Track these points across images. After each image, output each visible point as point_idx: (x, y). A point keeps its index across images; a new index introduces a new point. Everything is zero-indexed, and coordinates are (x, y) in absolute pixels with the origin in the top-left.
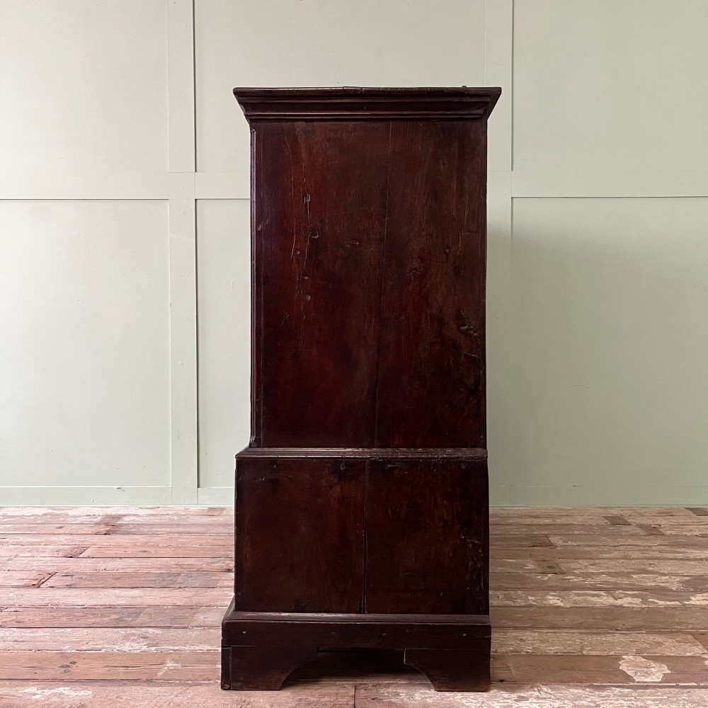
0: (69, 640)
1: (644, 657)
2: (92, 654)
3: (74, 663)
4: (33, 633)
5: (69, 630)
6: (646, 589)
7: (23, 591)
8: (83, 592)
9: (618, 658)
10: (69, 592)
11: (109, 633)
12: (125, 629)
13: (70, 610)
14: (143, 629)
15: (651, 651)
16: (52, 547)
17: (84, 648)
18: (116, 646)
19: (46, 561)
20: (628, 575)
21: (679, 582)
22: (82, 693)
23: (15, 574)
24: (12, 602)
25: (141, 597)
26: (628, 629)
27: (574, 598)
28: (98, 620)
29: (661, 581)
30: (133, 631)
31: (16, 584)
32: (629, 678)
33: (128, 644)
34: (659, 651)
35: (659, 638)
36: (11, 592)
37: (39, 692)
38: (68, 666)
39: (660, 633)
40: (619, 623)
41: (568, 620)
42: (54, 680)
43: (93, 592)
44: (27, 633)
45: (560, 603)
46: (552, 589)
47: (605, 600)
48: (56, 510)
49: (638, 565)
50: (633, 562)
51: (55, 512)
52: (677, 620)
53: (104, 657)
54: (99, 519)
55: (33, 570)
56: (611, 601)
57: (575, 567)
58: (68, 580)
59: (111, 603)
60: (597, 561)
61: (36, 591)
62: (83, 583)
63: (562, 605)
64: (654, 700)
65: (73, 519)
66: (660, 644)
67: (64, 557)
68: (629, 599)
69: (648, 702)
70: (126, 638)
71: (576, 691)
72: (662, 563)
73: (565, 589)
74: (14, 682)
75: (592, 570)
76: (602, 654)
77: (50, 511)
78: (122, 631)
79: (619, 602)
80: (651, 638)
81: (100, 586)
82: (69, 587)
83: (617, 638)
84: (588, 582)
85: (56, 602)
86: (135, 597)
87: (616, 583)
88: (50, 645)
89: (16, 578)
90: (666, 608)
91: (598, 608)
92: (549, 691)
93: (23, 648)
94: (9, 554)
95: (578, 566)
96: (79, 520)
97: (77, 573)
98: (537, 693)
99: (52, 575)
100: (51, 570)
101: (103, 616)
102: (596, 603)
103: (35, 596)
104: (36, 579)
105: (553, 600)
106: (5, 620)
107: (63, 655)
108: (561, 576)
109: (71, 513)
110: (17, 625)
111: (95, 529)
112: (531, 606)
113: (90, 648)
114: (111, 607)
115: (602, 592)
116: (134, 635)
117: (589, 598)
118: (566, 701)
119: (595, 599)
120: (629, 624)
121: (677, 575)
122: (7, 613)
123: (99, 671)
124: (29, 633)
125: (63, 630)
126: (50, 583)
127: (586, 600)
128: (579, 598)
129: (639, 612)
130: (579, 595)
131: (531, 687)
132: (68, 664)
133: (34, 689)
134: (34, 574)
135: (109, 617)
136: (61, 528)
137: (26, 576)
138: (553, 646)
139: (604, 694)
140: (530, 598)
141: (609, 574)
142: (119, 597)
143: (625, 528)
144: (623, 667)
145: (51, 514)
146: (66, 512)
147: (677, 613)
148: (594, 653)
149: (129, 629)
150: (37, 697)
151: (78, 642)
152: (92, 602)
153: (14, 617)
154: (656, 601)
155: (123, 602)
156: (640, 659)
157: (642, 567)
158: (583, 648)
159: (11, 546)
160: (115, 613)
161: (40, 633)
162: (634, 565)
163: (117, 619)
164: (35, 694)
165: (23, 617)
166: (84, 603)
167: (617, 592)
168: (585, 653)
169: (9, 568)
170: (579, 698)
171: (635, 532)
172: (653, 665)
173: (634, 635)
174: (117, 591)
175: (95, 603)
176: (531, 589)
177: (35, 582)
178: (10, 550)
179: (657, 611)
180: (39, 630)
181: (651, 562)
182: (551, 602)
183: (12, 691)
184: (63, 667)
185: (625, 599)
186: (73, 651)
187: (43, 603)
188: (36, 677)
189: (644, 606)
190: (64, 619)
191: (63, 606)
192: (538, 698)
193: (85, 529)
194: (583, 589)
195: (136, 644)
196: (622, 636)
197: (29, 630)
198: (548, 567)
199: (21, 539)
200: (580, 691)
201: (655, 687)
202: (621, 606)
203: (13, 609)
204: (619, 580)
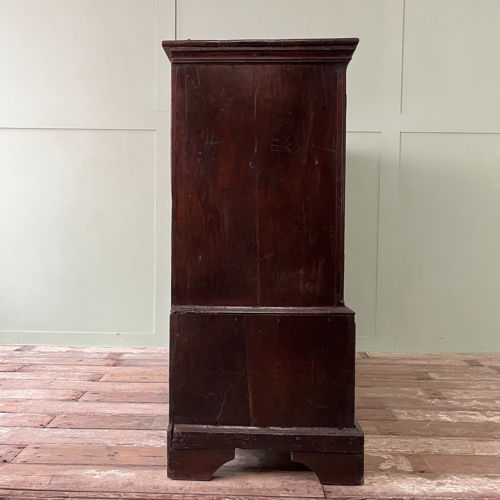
0: (108, 437)
2: (128, 447)
3: (117, 453)
4: (82, 432)
5: (107, 430)
7: (66, 403)
8: (109, 405)
10: (99, 405)
11: (136, 433)
12: (146, 431)
13: (104, 418)
14: (159, 431)
16: (79, 374)
17: (121, 443)
18: (143, 443)
19: (77, 383)
20: (492, 401)
22: (128, 474)
23: (58, 391)
24: (61, 411)
25: (151, 409)
27: (458, 417)
28: (125, 424)
30: (152, 432)
31: (61, 398)
33: (151, 441)
36: (58, 404)
37: (98, 473)
38: (113, 456)
41: (458, 431)
43: (116, 405)
44: (78, 433)
45: (449, 419)
46: (441, 409)
47: (480, 418)
48: (74, 348)
49: (497, 394)
50: (493, 392)
51: (74, 350)
53: (137, 449)
54: (106, 355)
55: (70, 389)
56: (485, 418)
58: (96, 397)
59: (132, 413)
60: (468, 391)
61: (76, 403)
62: (107, 399)
63: (451, 421)
65: (88, 355)
67: (89, 380)
68: (498, 417)
70: (149, 436)
73: (450, 410)
74: (78, 466)
75: (465, 397)
76: (488, 454)
77: (70, 349)
78: (145, 432)
79: (491, 419)
81: (120, 401)
82: (98, 401)
84: (465, 405)
85: (92, 411)
86: (147, 409)
87: (484, 406)
88: (96, 440)
89: (59, 394)
91: (477, 423)
93: (78, 442)
94: (50, 378)
95: (455, 394)
96: (93, 356)
97: (101, 392)
99: (84, 393)
100: (84, 389)
101: (127, 421)
102: (475, 420)
103: (75, 407)
104: (74, 396)
105: (443, 417)
106: (60, 423)
107: (108, 448)
108: (444, 401)
109: (86, 350)
110: (69, 427)
111: (106, 362)
112: (428, 421)
113: (126, 443)
114: (131, 415)
115: (477, 413)
116: (153, 435)
117: (469, 416)
119: (473, 417)
122: (60, 418)
123: (135, 460)
124: (80, 432)
125: (102, 430)
126: (84, 398)
127: (467, 417)
128: (462, 416)
130: (461, 414)
132: (112, 454)
133: (93, 471)
134: (71, 392)
135: (132, 422)
136: (82, 361)
137: (67, 393)
140: (427, 415)
141: (478, 400)
142: (135, 408)
143: (480, 368)
145: (72, 351)
146: (82, 350)
148: (482, 454)
149: (148, 431)
151: (116, 439)
152: (116, 412)
153: (65, 421)
155: (139, 412)
159: (50, 373)
160: (136, 420)
161: (87, 432)
163: (138, 424)
164: (95, 475)
165: (71, 421)
166: (112, 412)
167: (488, 412)
169: (52, 388)
174: (133, 405)
175: (119, 412)
176: (426, 409)
177: (74, 398)
178: (50, 375)
180: (86, 430)
182: (443, 418)
183: (78, 472)
184: (110, 456)
185: (495, 417)
186: (114, 445)
187: (84, 411)
188: (92, 462)
190: (101, 423)
191: (97, 414)
193: (99, 363)
194: (463, 410)
195: (156, 442)
196: (499, 442)
197: (79, 430)
198: (434, 394)
199: (56, 368)
202: (493, 422)
203: (63, 416)
204: (487, 404)
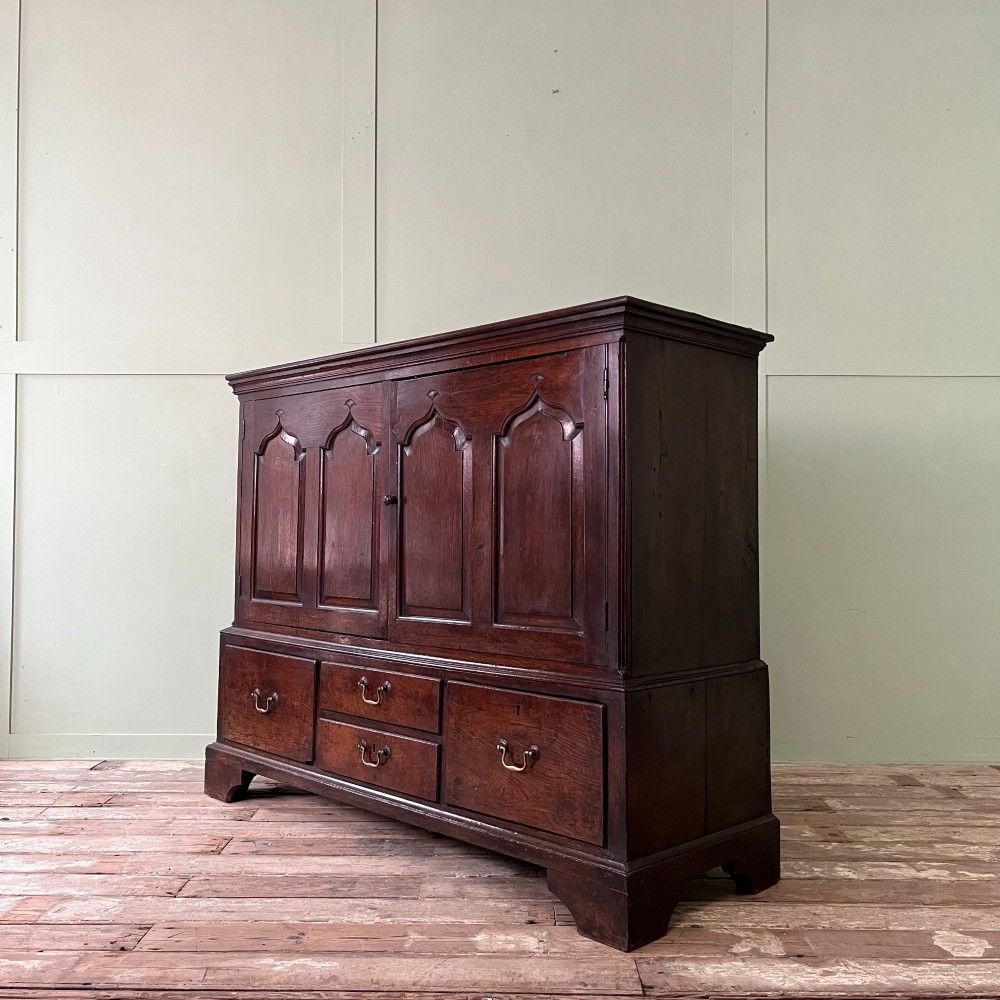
0: (286, 910)
1: (961, 933)
2: (319, 925)
3: (303, 934)
4: (238, 902)
5: (281, 900)
6: (953, 861)
7: (203, 858)
8: (276, 859)
9: (931, 934)
10: (258, 859)
11: (329, 903)
12: (345, 900)
13: (271, 880)
14: (367, 900)
15: (968, 926)
17: (308, 918)
18: (344, 918)
19: (214, 824)
20: (929, 844)
21: (991, 852)
22: (327, 964)
23: (184, 839)
25: (348, 865)
26: (936, 904)
27: (868, 871)
28: (309, 889)
29: (970, 851)
30: (356, 901)
32: (946, 954)
33: (356, 915)
34: (976, 927)
35: (975, 913)
37: (279, 963)
38: (298, 938)
39: (976, 907)
40: (926, 898)
41: (865, 894)
42: (289, 951)
44: (233, 904)
45: (852, 875)
46: (840, 859)
47: (906, 872)
49: (939, 833)
50: (933, 829)
52: (994, 894)
53: (334, 928)
55: (204, 834)
56: (913, 873)
57: (862, 835)
59: (317, 872)
60: (890, 829)
61: (218, 858)
62: (271, 850)
63: (855, 877)
64: (977, 975)
66: (976, 919)
67: (233, 820)
68: (935, 872)
69: (971, 977)
70: (352, 908)
71: (888, 966)
72: (969, 830)
73: (855, 860)
74: (243, 954)
75: (884, 838)
76: (911, 929)
78: (344, 902)
79: (923, 875)
80: (966, 912)
81: (293, 853)
82: (256, 853)
83: (926, 912)
84: (882, 852)
86: (341, 866)
87: (915, 854)
88: (266, 916)
90: (981, 880)
91: (899, 881)
92: (858, 965)
93: (237, 919)
95: (866, 834)
97: (257, 838)
98: (844, 968)
99: (229, 840)
100: (227, 834)
101: (312, 885)
102: (895, 875)
104: (213, 845)
105: (843, 872)
107: (288, 926)
108: (847, 846)
110: (216, 895)
112: (818, 878)
113: (314, 919)
114: (317, 876)
115: (900, 864)
116: (359, 905)
117: (885, 870)
118: (878, 976)
119: (893, 871)
120: (938, 898)
121: (989, 845)
123: (335, 943)
124: (235, 903)
125: (273, 900)
126: (231, 848)
127: (884, 872)
128: (874, 870)
129: (948, 886)
130: (873, 866)
131: (836, 962)
132: (297, 935)
133: (271, 961)
134: (208, 839)
135: (319, 886)
137: (200, 841)
138: (853, 920)
139: (920, 968)
140: (815, 869)
141: (906, 843)
142: (321, 865)
143: (917, 790)
144: (937, 942)
147: (992, 886)
148: (902, 928)
149: (350, 900)
150: (279, 968)
151: (298, 913)
152: (292, 871)
154: (966, 873)
155: (330, 871)
156: (955, 934)
157: (945, 835)
158: (888, 923)
160: (326, 883)
161: (248, 903)
162: (934, 832)
163: (331, 889)
164: (275, 966)
165: (218, 886)
167: (918, 863)
168: (891, 928)
170: (892, 973)
171: (930, 794)
172: (972, 940)
173: (948, 911)
174: (316, 859)
175: (296, 871)
176: (814, 859)
177: (213, 848)
179: (970, 885)
180: (245, 900)
181: (955, 829)
182: (842, 874)
183: (248, 963)
184: (292, 938)
185: (929, 871)
186: (296, 922)
187: (236, 871)
188: (266, 948)
189: (953, 879)
190: (269, 888)
191: (260, 875)
192: (845, 972)
194: (878, 860)
195: (366, 916)
196: (932, 911)
197: (234, 900)
198: (830, 835)
199: (170, 798)
200: (893, 966)
201: (976, 962)
202: (926, 879)
203: (202, 878)
204: (919, 850)
